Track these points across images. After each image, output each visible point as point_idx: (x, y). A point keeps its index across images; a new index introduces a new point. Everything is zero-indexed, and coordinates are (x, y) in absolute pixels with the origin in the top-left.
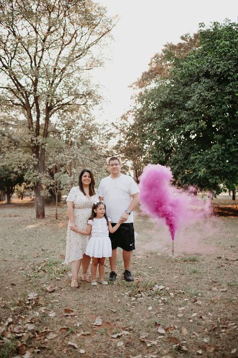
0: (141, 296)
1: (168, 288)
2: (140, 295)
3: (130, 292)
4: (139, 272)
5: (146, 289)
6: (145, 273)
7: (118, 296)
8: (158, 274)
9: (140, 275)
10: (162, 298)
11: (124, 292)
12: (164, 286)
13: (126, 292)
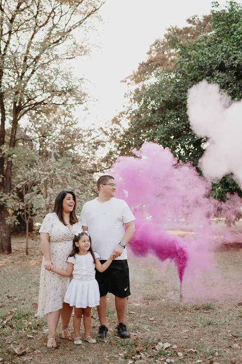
0: (141, 358)
1: (175, 346)
2: (140, 356)
3: (125, 352)
4: (138, 325)
5: (147, 349)
6: (145, 327)
7: (110, 358)
8: (163, 327)
9: (138, 328)
10: (168, 360)
11: (117, 353)
12: (170, 343)
13: (121, 352)
